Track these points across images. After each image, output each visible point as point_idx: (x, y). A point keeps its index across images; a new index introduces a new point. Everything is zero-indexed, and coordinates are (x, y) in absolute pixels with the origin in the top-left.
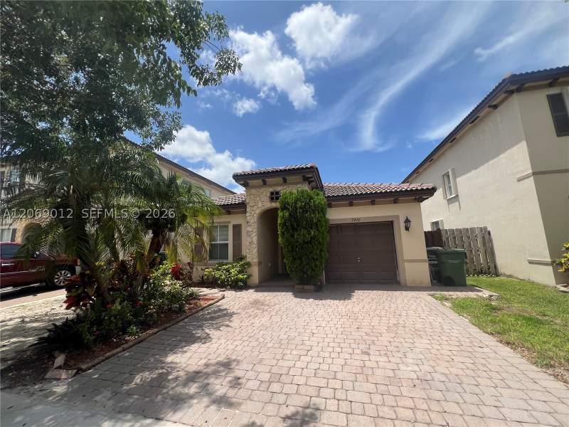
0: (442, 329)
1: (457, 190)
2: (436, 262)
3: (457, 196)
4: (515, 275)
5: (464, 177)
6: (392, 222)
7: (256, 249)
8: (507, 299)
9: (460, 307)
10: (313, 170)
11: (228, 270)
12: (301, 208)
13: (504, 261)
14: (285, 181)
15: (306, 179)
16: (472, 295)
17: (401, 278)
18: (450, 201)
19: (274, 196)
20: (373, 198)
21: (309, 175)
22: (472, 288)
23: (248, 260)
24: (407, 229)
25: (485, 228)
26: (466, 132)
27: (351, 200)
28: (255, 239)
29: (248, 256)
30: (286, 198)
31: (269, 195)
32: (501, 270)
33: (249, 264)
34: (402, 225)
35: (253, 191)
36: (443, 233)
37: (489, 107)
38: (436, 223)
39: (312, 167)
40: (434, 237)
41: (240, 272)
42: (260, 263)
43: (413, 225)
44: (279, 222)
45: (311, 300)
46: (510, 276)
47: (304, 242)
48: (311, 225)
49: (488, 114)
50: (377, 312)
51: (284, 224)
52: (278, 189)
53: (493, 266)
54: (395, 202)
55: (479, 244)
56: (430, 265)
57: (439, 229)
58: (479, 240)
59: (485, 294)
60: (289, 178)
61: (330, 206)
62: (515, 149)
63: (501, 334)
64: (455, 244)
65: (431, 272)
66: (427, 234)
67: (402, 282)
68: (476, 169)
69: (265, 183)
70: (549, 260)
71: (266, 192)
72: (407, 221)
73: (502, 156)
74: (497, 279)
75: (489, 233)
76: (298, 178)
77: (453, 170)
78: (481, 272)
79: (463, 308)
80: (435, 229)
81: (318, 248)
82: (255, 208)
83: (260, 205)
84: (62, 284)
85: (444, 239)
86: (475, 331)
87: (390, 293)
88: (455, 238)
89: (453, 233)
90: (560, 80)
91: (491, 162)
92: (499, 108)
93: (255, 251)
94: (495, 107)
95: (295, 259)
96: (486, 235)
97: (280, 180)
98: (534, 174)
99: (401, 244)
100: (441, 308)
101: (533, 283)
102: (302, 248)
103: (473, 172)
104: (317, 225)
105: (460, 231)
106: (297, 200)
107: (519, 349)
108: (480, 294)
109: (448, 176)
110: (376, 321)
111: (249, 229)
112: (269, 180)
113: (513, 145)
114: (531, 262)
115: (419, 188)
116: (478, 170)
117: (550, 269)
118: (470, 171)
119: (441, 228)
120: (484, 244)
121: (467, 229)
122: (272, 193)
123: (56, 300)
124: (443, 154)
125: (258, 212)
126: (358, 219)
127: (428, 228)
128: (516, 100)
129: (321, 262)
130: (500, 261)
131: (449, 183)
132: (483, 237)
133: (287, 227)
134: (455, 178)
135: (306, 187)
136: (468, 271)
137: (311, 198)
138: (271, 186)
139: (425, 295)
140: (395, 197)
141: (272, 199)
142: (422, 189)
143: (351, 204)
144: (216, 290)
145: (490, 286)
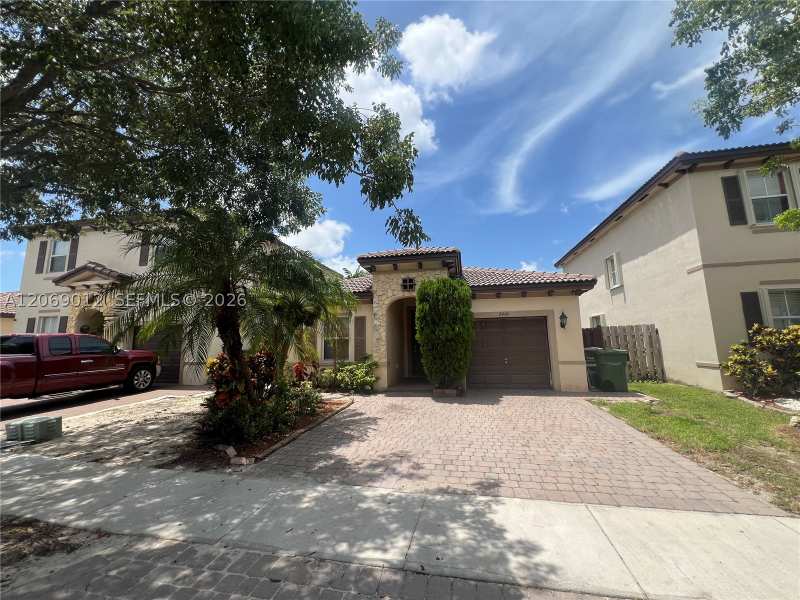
0: (598, 428)
1: (621, 278)
2: (594, 365)
3: (622, 286)
4: (684, 381)
5: (631, 263)
6: (545, 317)
7: (385, 347)
8: (668, 404)
9: (617, 411)
10: (456, 254)
11: (351, 371)
12: (444, 300)
13: (673, 365)
14: (420, 266)
15: (446, 265)
16: (632, 400)
17: (555, 382)
18: (614, 292)
19: (408, 284)
20: (525, 289)
21: (450, 261)
22: (634, 394)
23: (376, 360)
24: (563, 326)
25: (653, 326)
26: (633, 211)
27: (498, 291)
28: (384, 334)
29: (375, 355)
30: (425, 288)
31: (401, 282)
32: (669, 375)
33: (376, 364)
34: (558, 321)
35: (382, 277)
36: (604, 331)
37: (660, 185)
38: (597, 318)
39: (454, 251)
40: (593, 336)
41: (367, 374)
42: (389, 363)
43: (569, 322)
44: (417, 315)
45: (456, 405)
46: (677, 382)
47: (447, 340)
48: (455, 320)
49: (657, 194)
50: (532, 415)
51: (423, 318)
52: (412, 275)
53: (659, 371)
54: (550, 294)
55: (645, 345)
56: (587, 368)
57: (599, 326)
58: (646, 340)
59: (647, 399)
60: (425, 264)
61: (474, 297)
62: (685, 237)
63: (653, 432)
64: (618, 343)
65: (589, 376)
66: (585, 331)
67: (556, 386)
68: (643, 254)
69: (396, 268)
70: (716, 363)
71: (398, 278)
72: (563, 317)
73: (672, 243)
74: (663, 385)
75: (657, 331)
76: (437, 263)
77: (618, 254)
78: (646, 378)
79: (620, 412)
80: (595, 326)
81: (462, 347)
82: (384, 297)
83: (390, 294)
84: (142, 387)
85: (605, 337)
86: (629, 429)
87: (544, 398)
88: (617, 337)
89: (616, 331)
90: (736, 161)
91: (660, 249)
92: (670, 188)
93: (383, 349)
94: (666, 185)
95: (435, 359)
96: (653, 334)
97: (414, 264)
98: (705, 266)
99: (556, 343)
100: (598, 412)
101: (701, 389)
102: (444, 346)
103: (641, 259)
104: (462, 320)
105: (624, 329)
106: (439, 291)
107: (667, 443)
108: (640, 399)
109: (612, 261)
110: (531, 423)
111: (376, 322)
112: (401, 265)
113: (684, 232)
114: (700, 366)
115: (578, 279)
116: (646, 257)
117: (718, 373)
118: (637, 257)
119: (602, 325)
120: (651, 344)
121: (632, 327)
122: (405, 281)
123: (151, 405)
124: (607, 233)
125: (387, 302)
126: (507, 313)
127: (587, 324)
128: (687, 181)
129: (466, 363)
130: (669, 364)
131: (613, 270)
132: (650, 337)
133: (427, 321)
134: (620, 263)
135: (444, 275)
136: (631, 375)
137: (455, 289)
138: (403, 271)
139: (582, 401)
140: (550, 289)
141: (405, 287)
142: (581, 281)
143: (498, 296)
144: (338, 395)
145: (653, 392)
